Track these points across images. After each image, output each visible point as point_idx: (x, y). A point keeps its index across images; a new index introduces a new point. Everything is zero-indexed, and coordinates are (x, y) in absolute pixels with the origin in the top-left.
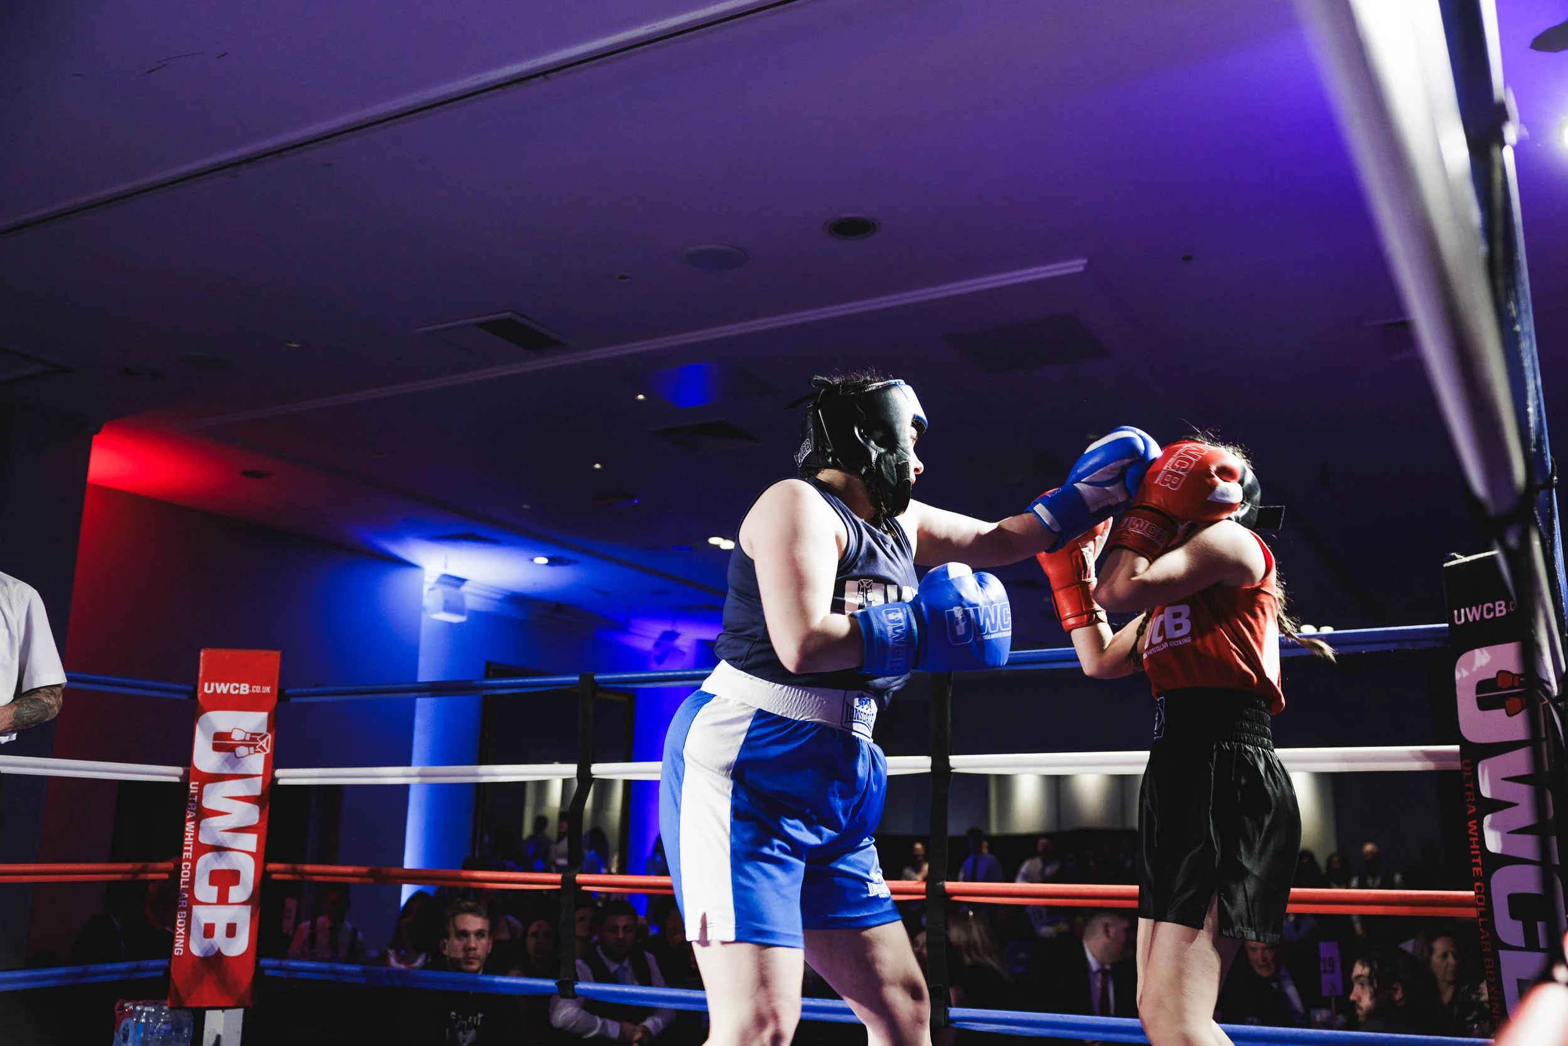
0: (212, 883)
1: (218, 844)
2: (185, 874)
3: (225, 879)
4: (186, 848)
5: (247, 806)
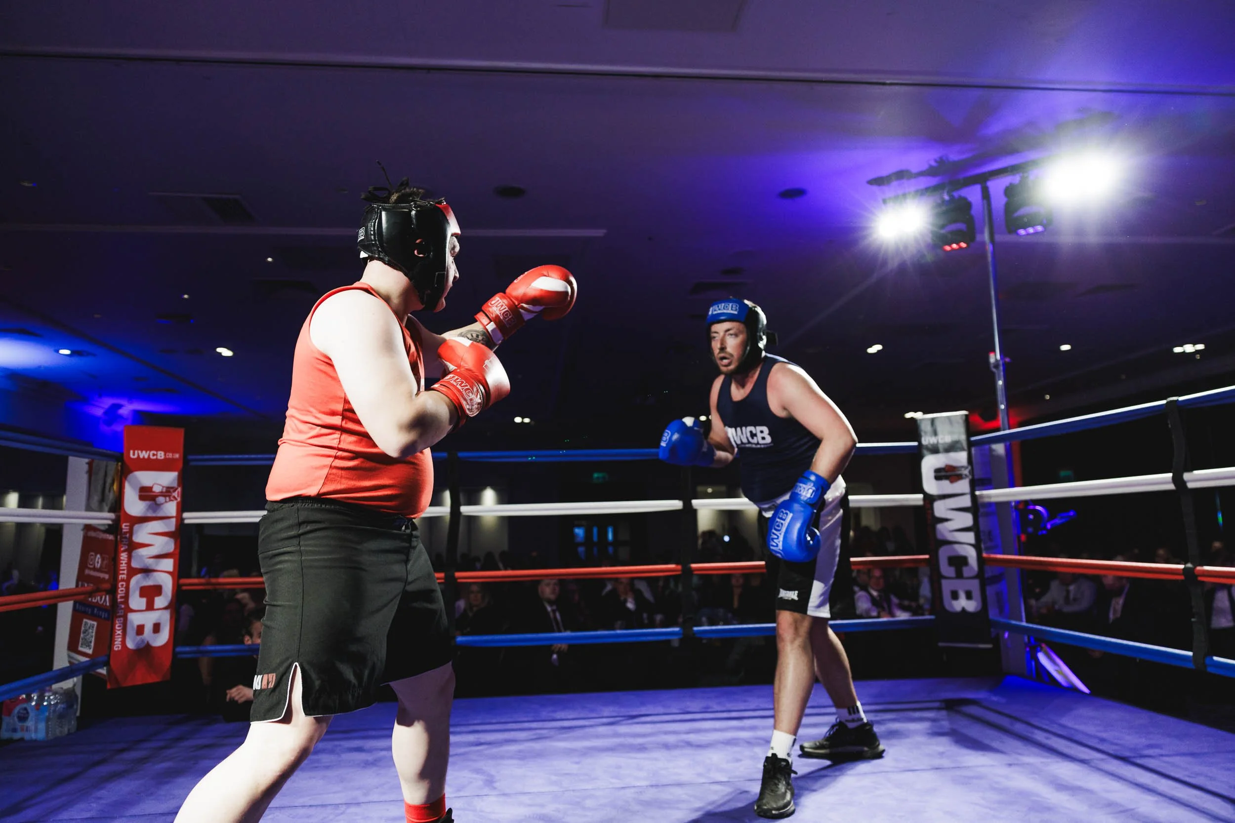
0: (141, 596)
1: (145, 568)
2: (122, 591)
3: (151, 593)
4: (121, 572)
5: (165, 539)
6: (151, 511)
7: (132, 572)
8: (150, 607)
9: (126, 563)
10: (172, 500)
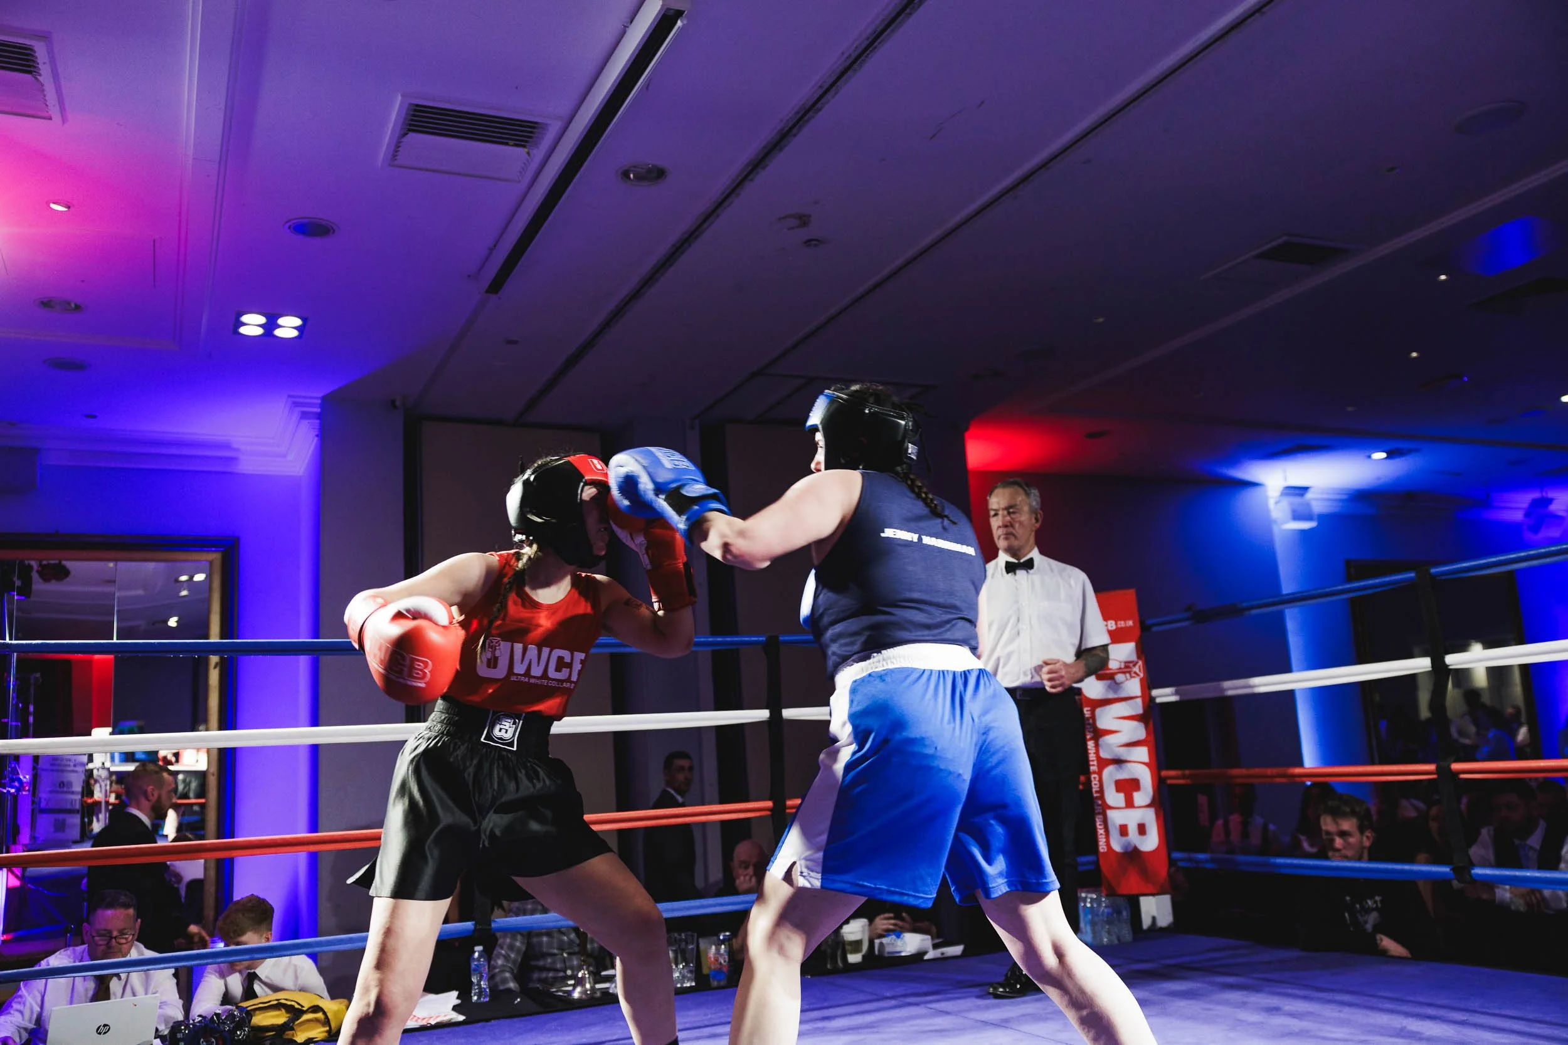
6: (1111, 692)
7: (1103, 763)
8: (1130, 804)
9: (1094, 753)
10: (1134, 677)
